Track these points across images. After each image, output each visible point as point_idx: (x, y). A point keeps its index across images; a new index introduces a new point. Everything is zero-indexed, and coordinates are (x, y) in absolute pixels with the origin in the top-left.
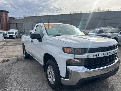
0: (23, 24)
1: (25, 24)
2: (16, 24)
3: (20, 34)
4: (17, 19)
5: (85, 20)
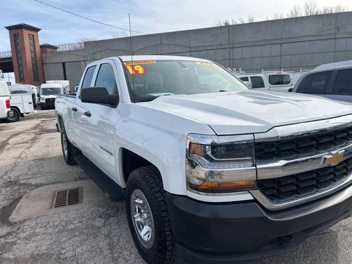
0: (83, 63)
5: (272, 42)
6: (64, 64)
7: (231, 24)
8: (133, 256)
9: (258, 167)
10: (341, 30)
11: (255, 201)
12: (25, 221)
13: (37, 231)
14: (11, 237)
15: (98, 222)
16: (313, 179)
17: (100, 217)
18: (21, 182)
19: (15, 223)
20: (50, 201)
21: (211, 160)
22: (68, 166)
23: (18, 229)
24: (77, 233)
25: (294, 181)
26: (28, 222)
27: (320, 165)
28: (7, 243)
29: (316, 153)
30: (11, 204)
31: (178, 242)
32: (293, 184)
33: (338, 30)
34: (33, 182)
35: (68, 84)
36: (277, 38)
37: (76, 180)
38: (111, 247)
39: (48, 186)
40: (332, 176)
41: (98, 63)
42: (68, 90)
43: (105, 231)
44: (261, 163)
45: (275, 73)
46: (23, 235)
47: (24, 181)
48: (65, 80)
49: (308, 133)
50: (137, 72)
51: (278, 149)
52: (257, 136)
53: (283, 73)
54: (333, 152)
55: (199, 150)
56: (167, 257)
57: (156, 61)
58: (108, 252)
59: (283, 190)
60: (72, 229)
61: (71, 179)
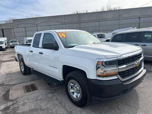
0: (12, 29)
1: (15, 29)
2: (1, 30)
3: (11, 43)
4: (3, 23)
5: (95, 21)
6: (3, 30)
7: (79, 13)
8: (70, 105)
9: (119, 68)
10: (121, 16)
11: (118, 79)
12: (17, 98)
13: (26, 101)
14: (15, 105)
15: (50, 95)
16: (132, 71)
17: (50, 93)
18: (6, 84)
19: (13, 100)
20: (23, 90)
21: (105, 67)
22: (24, 76)
23: (17, 102)
24: (44, 100)
25: (128, 72)
26: (19, 99)
27: (134, 66)
28: (15, 107)
29: (133, 63)
30: (6, 93)
31: (93, 95)
32: (127, 73)
33: (120, 16)
34: (11, 83)
35: (6, 39)
36: (97, 19)
37: (30, 81)
38: (61, 103)
39: (19, 85)
40: (137, 70)
41: (43, 32)
42: (6, 42)
43: (54, 98)
44: (119, 67)
45: (99, 34)
46: (20, 104)
47: (7, 84)
48: (4, 37)
49: (129, 57)
50: (63, 36)
51: (124, 62)
52: (118, 58)
53: (102, 33)
54: (138, 62)
55: (101, 63)
56: (87, 102)
57: (69, 32)
58: (60, 105)
59: (125, 75)
60: (40, 99)
61: (28, 81)
